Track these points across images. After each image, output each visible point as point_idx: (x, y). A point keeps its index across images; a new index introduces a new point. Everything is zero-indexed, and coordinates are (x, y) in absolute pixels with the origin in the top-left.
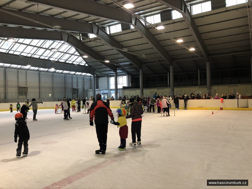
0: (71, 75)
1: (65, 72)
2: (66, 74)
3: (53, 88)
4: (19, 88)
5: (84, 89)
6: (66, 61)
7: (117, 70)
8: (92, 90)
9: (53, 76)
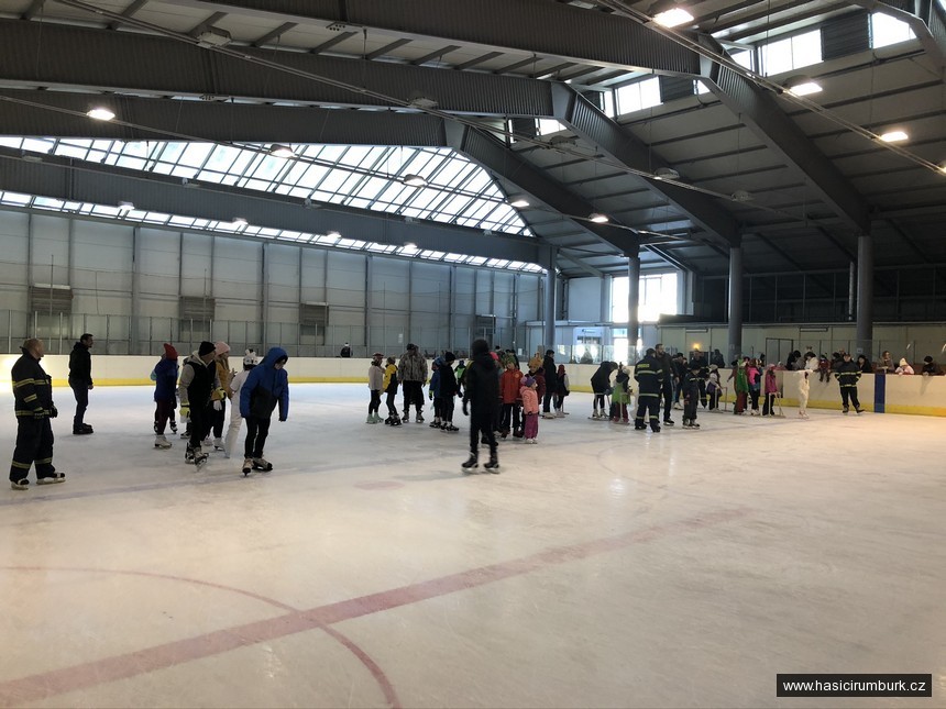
0: (471, 270)
1: (452, 257)
2: (455, 264)
4: (304, 309)
5: (514, 319)
6: (455, 221)
7: (639, 250)
9: (410, 270)
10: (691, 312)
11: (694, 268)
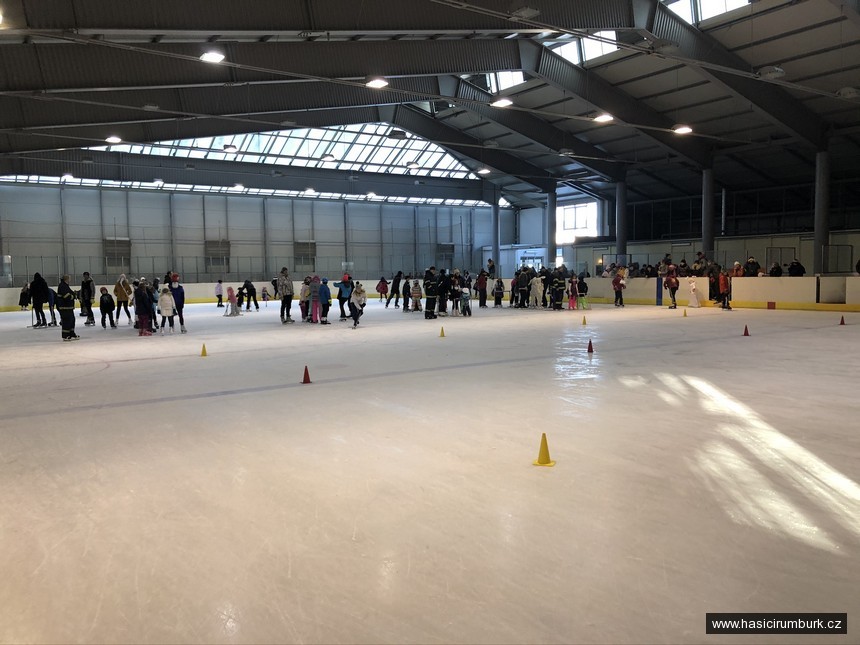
0: (433, 208)
1: (413, 200)
2: (417, 205)
3: (382, 244)
4: (297, 245)
5: (471, 245)
6: (409, 172)
7: (556, 186)
8: (491, 248)
9: (381, 211)
10: (607, 234)
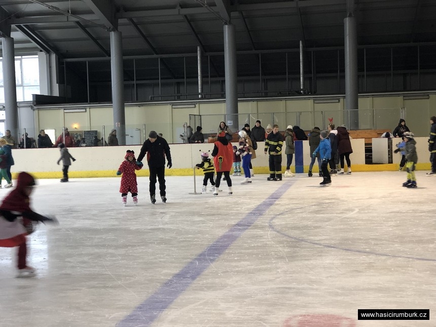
7: (11, 30)
10: (56, 93)
11: (56, 50)
